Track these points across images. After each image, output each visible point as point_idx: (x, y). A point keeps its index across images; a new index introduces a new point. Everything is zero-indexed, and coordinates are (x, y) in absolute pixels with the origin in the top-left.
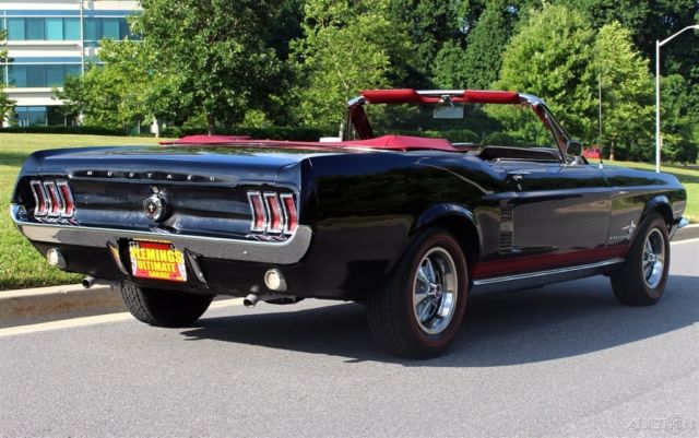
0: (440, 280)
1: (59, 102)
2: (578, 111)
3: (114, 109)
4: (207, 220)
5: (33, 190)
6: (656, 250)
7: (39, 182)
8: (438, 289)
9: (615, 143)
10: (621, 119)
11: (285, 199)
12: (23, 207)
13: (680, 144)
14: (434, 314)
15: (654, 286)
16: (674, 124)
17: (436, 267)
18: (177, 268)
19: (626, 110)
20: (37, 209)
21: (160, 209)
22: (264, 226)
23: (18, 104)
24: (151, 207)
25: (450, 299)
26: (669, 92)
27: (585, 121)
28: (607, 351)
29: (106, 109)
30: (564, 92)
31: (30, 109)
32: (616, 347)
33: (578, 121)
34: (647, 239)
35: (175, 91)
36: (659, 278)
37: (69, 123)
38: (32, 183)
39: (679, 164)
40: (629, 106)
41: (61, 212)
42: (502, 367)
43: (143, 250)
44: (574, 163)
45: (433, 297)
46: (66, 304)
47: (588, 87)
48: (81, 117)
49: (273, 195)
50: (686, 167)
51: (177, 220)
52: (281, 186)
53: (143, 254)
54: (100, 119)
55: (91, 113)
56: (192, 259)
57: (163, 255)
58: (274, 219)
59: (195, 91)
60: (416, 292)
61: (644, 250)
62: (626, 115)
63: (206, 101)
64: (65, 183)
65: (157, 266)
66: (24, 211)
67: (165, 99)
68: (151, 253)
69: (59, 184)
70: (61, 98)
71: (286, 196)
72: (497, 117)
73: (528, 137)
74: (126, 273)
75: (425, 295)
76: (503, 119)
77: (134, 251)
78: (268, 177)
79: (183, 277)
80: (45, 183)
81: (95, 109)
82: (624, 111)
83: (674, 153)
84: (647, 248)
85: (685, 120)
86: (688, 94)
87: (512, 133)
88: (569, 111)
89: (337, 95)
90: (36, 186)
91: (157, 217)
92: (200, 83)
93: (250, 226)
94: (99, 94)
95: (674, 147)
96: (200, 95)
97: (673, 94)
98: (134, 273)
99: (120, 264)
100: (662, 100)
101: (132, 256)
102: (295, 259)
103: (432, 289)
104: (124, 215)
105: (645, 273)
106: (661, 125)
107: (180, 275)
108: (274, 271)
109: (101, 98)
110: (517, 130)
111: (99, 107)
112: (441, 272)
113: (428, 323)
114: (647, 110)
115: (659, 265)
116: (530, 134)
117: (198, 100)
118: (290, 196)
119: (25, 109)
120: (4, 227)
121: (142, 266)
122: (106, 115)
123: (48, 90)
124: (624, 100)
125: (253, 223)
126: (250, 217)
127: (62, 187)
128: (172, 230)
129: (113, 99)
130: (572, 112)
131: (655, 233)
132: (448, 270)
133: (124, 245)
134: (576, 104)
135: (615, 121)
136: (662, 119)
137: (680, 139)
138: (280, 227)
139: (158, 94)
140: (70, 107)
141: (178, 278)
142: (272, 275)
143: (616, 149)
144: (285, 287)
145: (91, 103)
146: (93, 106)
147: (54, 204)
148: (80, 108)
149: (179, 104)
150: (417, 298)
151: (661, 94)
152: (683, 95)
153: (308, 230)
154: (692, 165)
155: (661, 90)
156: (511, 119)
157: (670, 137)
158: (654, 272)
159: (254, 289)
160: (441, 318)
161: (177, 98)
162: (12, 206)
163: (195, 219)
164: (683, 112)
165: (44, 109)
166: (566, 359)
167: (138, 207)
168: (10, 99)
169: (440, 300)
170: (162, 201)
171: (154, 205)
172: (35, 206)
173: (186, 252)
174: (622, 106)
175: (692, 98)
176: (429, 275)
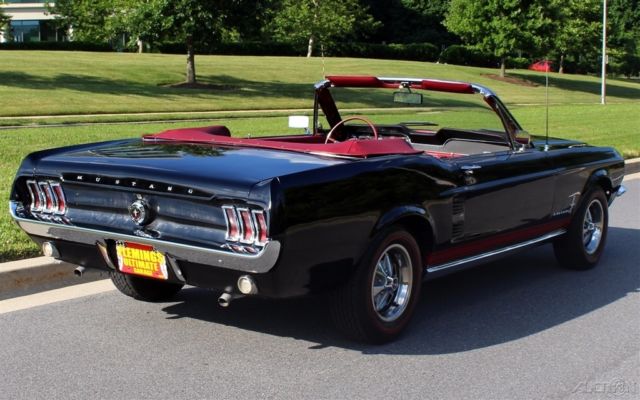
0: (396, 272)
1: (51, 17)
2: (531, 29)
3: (102, 23)
4: (186, 227)
5: (30, 188)
6: (596, 219)
7: (34, 182)
8: (395, 281)
9: (565, 56)
10: (570, 34)
11: (257, 215)
12: (21, 203)
13: (625, 58)
14: (391, 301)
15: (592, 252)
16: (620, 38)
17: (394, 261)
18: (159, 268)
19: (574, 26)
20: (32, 206)
21: (143, 214)
22: (237, 237)
23: (13, 19)
24: (135, 212)
25: (405, 290)
26: (616, 8)
27: (537, 39)
28: (547, 333)
29: (94, 23)
30: (519, 11)
31: (24, 23)
32: (555, 327)
33: (531, 38)
34: (588, 210)
35: (157, 14)
36: (597, 245)
37: (60, 38)
38: (29, 182)
39: (623, 77)
40: (578, 21)
41: (54, 209)
42: (451, 355)
43: (128, 249)
44: (521, 149)
45: (390, 289)
46: (61, 274)
47: (540, 8)
48: (71, 31)
49: (246, 210)
50: (629, 80)
51: (159, 224)
52: (252, 203)
53: (129, 253)
54: (88, 33)
55: (80, 27)
56: (173, 262)
57: (146, 254)
58: (246, 231)
59: (175, 14)
60: (375, 285)
61: (585, 219)
62: (574, 31)
63: (186, 24)
64: (58, 185)
65: (141, 264)
66: (21, 208)
67: (147, 22)
68: (136, 253)
69: (52, 185)
70: (52, 13)
71: (257, 212)
72: (456, 32)
73: (485, 50)
74: (113, 267)
75: (382, 288)
76: (462, 33)
77: (120, 249)
78: (241, 194)
79: (165, 275)
80: (40, 183)
81: (84, 24)
82: (573, 28)
83: (619, 65)
84: (588, 216)
85: (630, 34)
86: (633, 10)
87: (469, 47)
88: (523, 29)
89: (306, 12)
90: (32, 185)
91: (140, 221)
92: (180, 7)
93: (224, 236)
94: (87, 10)
95: (620, 60)
96: (180, 18)
97: (619, 9)
98: (121, 268)
99: (108, 260)
100: (609, 16)
101: (119, 254)
102: (265, 270)
103: (389, 282)
104: (112, 217)
105: (585, 240)
106: (607, 40)
107: (161, 274)
108: (246, 277)
109: (89, 14)
110: (475, 44)
111: (87, 22)
112: (398, 265)
113: (384, 311)
114: (593, 25)
115: (598, 233)
116: (488, 47)
117: (178, 23)
118: (261, 212)
119: (19, 24)
120: (3, 189)
121: (128, 263)
122: (93, 29)
123: (41, 5)
124: (573, 17)
125: (227, 234)
126: (224, 228)
127: (55, 187)
128: (154, 234)
129: (99, 14)
130: (526, 30)
131: (595, 203)
132: (405, 264)
133: (111, 245)
134: (530, 23)
135: (565, 36)
136: (608, 34)
137: (624, 53)
138: (252, 239)
139: (142, 17)
140: (62, 20)
141: (160, 277)
142: (244, 281)
143: (566, 62)
144: (256, 292)
145: (80, 18)
146: (82, 21)
147: (48, 202)
148: (70, 23)
149: (160, 26)
150: (376, 290)
151: (608, 11)
152: (629, 10)
153: (277, 245)
154: (635, 78)
155: (608, 6)
156: (470, 34)
157: (615, 51)
158: (593, 238)
159: (228, 289)
160: (397, 305)
161: (159, 21)
162: (10, 203)
163: (175, 226)
164: (628, 27)
165: (37, 23)
166: (510, 343)
167: (123, 211)
168: (6, 14)
169: (396, 291)
170: (145, 207)
171: (138, 210)
172: (30, 203)
173: (167, 256)
174: (571, 22)
175: (637, 14)
176: (387, 268)
